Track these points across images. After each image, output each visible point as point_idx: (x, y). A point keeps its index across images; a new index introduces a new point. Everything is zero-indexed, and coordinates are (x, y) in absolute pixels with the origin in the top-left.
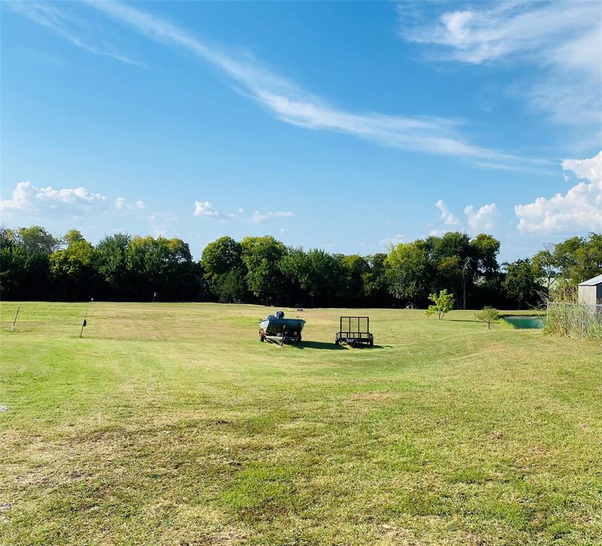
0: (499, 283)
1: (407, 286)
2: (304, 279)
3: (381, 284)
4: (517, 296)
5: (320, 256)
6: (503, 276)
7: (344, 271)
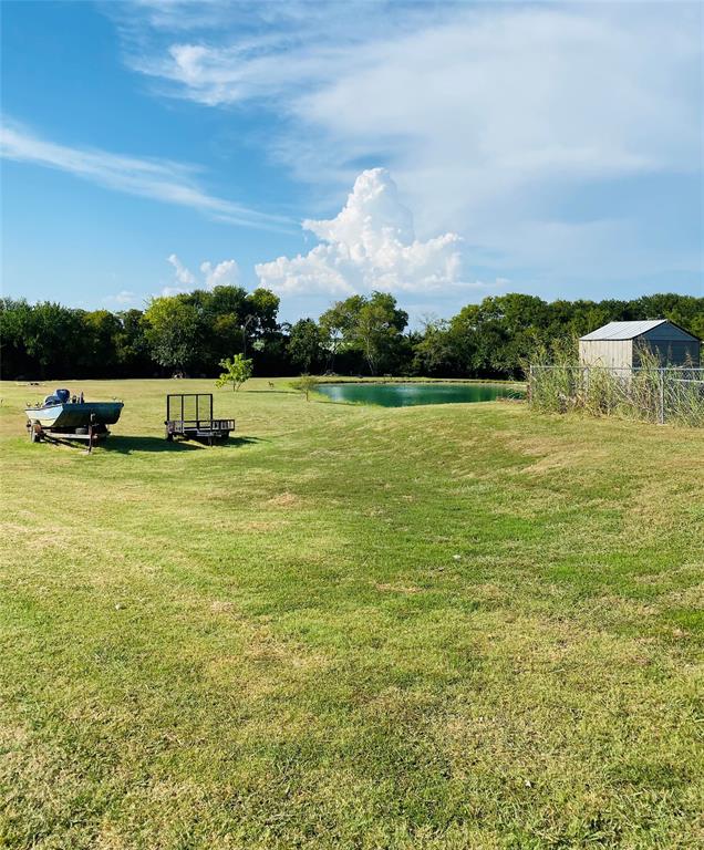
0: (282, 346)
1: (176, 350)
2: (31, 342)
3: (140, 347)
4: (303, 361)
5: (55, 313)
6: (287, 339)
7: (90, 330)
